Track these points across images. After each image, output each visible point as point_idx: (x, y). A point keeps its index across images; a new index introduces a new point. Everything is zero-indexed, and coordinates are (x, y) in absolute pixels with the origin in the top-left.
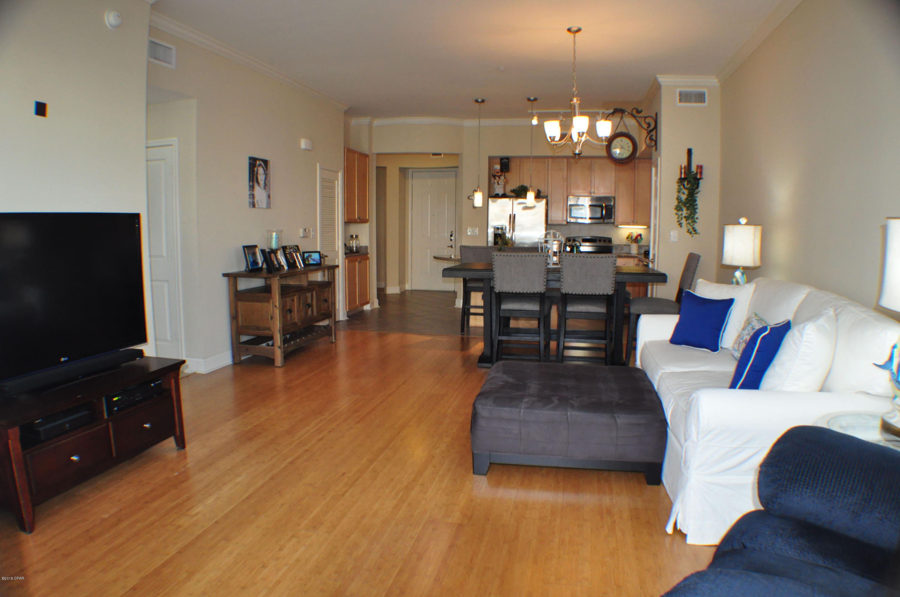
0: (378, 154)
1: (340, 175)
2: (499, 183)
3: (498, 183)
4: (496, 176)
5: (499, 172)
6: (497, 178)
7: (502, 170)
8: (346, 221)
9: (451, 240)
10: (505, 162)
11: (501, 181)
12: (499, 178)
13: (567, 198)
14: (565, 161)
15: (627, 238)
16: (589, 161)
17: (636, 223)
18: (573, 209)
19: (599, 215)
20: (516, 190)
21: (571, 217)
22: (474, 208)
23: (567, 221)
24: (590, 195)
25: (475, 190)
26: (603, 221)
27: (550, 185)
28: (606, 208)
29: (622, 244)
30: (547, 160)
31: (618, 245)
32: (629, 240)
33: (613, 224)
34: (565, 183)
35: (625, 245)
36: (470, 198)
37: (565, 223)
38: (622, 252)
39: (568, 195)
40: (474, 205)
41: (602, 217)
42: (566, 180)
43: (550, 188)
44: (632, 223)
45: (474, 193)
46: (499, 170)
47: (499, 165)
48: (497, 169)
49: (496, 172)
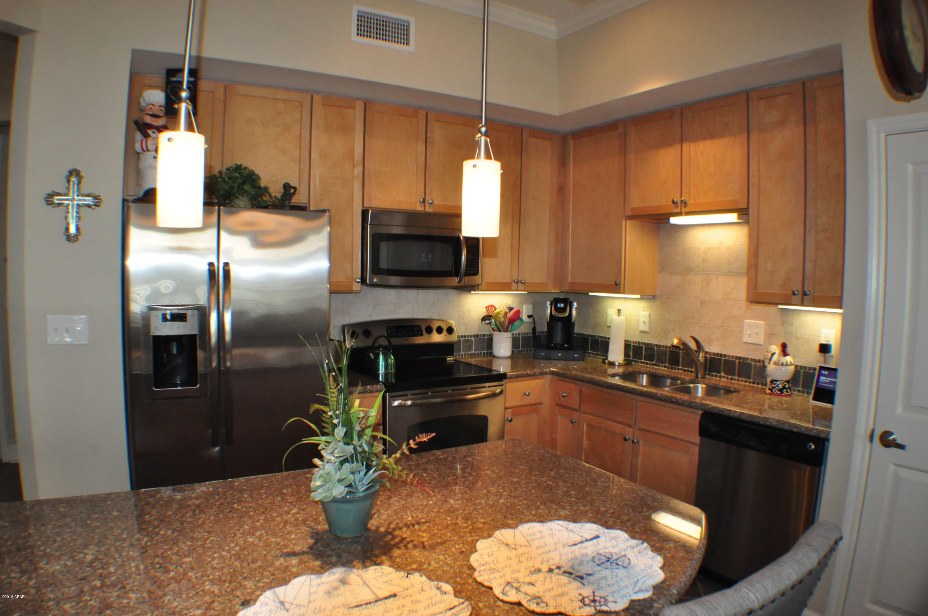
5: (162, 114)
7: (171, 110)
13: (365, 213)
14: (360, 106)
15: (484, 319)
16: (422, 115)
17: (523, 283)
18: (384, 247)
19: (449, 265)
20: (220, 180)
21: (377, 270)
22: (69, 238)
23: (363, 281)
24: (422, 209)
25: (75, 173)
26: (459, 282)
27: (316, 173)
28: (467, 247)
29: (470, 334)
30: (309, 97)
31: (462, 337)
32: (487, 324)
33: (476, 287)
34: (359, 170)
35: (477, 335)
36: (56, 199)
37: (357, 287)
38: (470, 352)
39: (365, 206)
40: (67, 229)
41: (455, 271)
42: (362, 163)
43: (316, 183)
44: (514, 286)
45: (69, 181)
46: (163, 109)
47: (162, 91)
48: (153, 105)
49: (151, 113)
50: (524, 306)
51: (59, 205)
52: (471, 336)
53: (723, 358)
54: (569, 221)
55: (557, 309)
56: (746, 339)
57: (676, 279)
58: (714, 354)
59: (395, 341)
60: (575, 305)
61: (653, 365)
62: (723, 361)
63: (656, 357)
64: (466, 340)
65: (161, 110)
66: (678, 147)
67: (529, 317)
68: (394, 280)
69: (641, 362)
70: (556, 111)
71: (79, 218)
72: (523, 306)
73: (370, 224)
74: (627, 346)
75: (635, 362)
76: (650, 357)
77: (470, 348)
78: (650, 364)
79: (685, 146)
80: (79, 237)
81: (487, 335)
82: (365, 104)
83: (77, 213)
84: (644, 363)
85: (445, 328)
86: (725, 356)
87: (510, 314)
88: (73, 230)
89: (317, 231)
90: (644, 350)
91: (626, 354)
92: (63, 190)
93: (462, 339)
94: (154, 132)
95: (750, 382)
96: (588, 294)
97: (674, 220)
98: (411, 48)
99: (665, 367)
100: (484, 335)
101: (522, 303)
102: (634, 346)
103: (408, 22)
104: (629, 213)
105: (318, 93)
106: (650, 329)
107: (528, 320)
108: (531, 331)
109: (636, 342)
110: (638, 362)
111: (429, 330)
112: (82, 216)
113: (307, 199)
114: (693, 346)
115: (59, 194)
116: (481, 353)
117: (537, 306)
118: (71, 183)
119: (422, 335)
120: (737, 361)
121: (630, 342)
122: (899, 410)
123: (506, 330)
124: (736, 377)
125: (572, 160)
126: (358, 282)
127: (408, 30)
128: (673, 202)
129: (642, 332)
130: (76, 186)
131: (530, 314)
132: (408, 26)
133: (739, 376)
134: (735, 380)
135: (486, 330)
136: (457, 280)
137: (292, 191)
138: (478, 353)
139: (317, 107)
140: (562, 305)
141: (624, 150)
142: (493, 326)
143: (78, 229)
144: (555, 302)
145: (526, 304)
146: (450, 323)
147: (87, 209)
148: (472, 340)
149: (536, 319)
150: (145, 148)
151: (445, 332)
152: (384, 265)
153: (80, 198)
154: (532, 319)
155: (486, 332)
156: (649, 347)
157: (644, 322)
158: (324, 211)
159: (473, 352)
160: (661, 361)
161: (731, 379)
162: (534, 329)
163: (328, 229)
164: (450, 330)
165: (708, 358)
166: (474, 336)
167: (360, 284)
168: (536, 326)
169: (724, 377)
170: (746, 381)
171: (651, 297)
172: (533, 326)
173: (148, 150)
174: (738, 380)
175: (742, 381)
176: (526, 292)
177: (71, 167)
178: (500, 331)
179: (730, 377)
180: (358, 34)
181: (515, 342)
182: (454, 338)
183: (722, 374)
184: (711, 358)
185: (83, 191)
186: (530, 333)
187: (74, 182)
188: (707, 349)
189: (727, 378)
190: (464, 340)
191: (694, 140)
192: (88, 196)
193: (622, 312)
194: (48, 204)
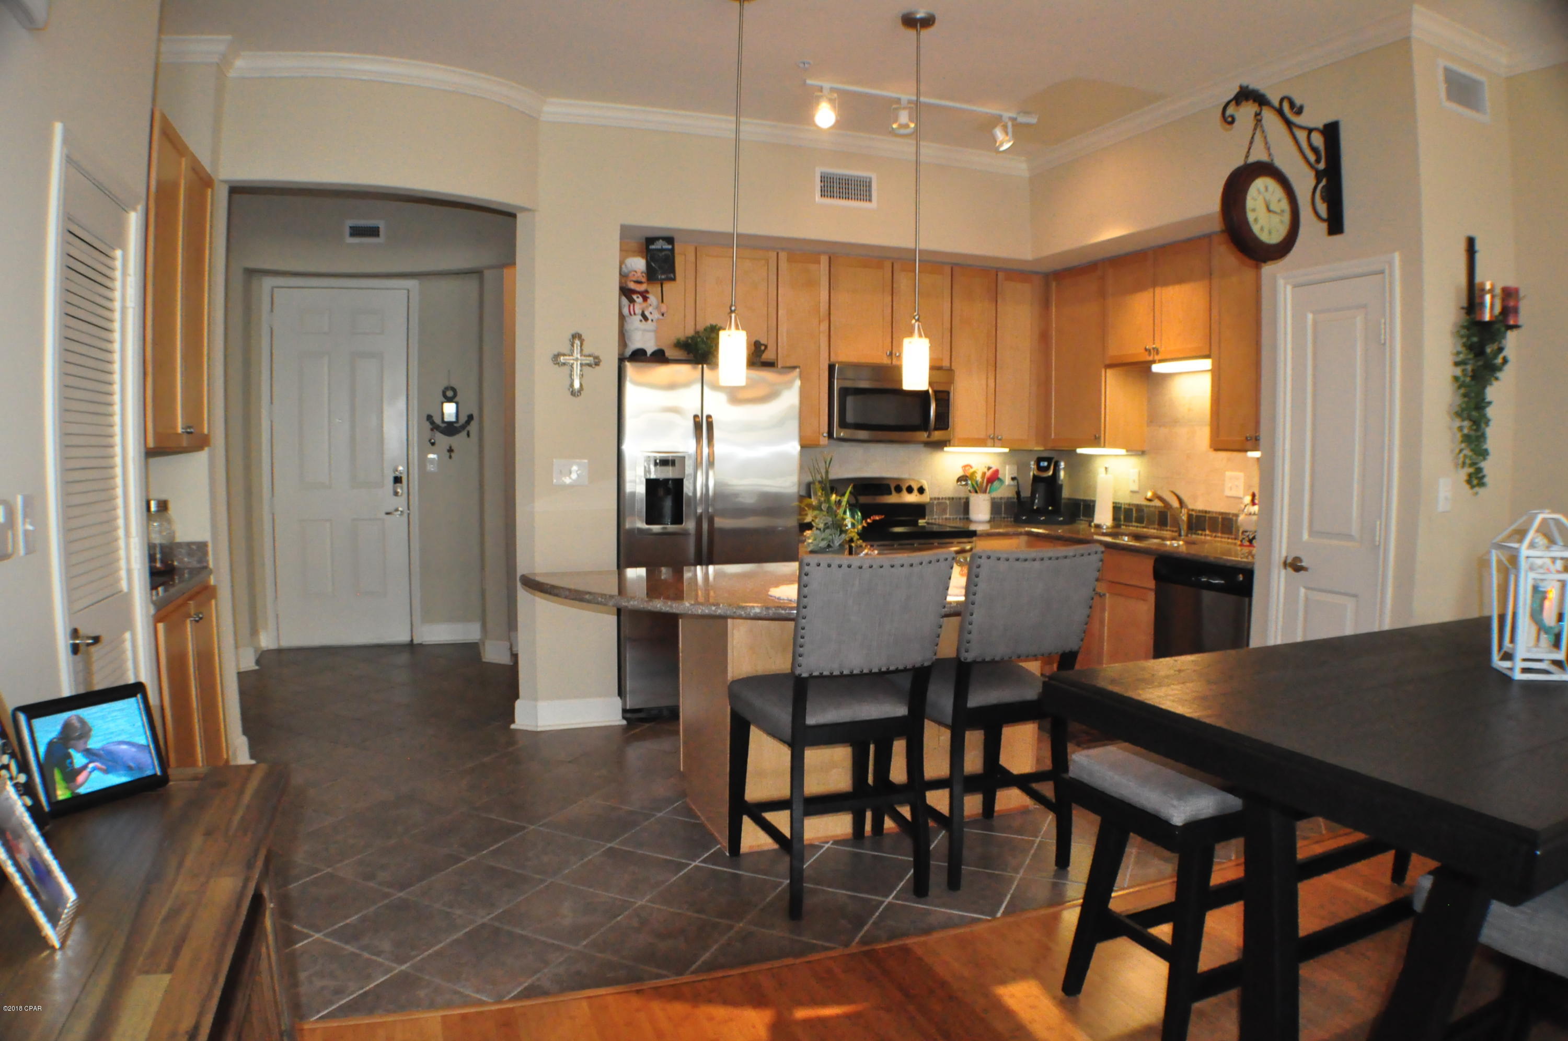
0: (237, 190)
1: (134, 220)
2: (647, 313)
3: (643, 315)
4: (634, 292)
5: (644, 280)
6: (639, 300)
7: (651, 275)
8: (151, 444)
9: (396, 494)
10: (662, 250)
11: (650, 309)
12: (645, 299)
13: (831, 368)
14: (824, 260)
15: (959, 480)
16: (888, 265)
17: (1000, 440)
18: (850, 400)
19: (916, 420)
20: (699, 340)
21: (843, 424)
22: (573, 393)
23: (830, 435)
24: (889, 362)
25: (576, 336)
26: (928, 436)
27: (783, 329)
28: (936, 400)
29: (944, 496)
30: (775, 253)
31: (935, 499)
32: (962, 485)
33: (948, 443)
34: (824, 326)
35: (953, 498)
36: (562, 359)
37: (824, 441)
38: (944, 517)
39: (832, 360)
40: (572, 385)
41: (924, 425)
42: (828, 318)
43: (783, 338)
44: (990, 442)
45: (572, 345)
46: (644, 275)
47: (643, 257)
48: (636, 272)
49: (634, 279)
50: (1007, 467)
51: (564, 364)
52: (946, 499)
53: (1207, 515)
54: (1052, 371)
55: (1040, 468)
56: (1228, 493)
57: (1163, 431)
58: (1200, 511)
59: (863, 500)
60: (1062, 465)
61: (1143, 527)
62: (1207, 518)
63: (1146, 520)
64: (940, 503)
65: (643, 276)
66: (1151, 290)
67: (1013, 479)
68: (862, 434)
69: (1132, 526)
70: (1029, 256)
71: (582, 376)
72: (1005, 467)
73: (837, 379)
74: (1117, 508)
75: (1126, 526)
76: (1140, 520)
77: (944, 511)
78: (1140, 527)
79: (1158, 290)
80: (582, 392)
81: (963, 498)
82: (830, 258)
83: (581, 371)
84: (1134, 526)
85: (915, 487)
86: (1209, 512)
87: (988, 474)
88: (577, 385)
89: (789, 385)
90: (1134, 512)
91: (1116, 518)
92: (566, 351)
93: (935, 502)
94: (638, 297)
95: (1232, 539)
96: (1075, 451)
97: (1156, 368)
98: (873, 205)
99: (1154, 529)
100: (960, 499)
101: (1005, 463)
102: (1125, 508)
103: (870, 179)
104: (1108, 362)
105: (783, 249)
106: (1139, 488)
107: (1012, 483)
108: (1016, 496)
109: (1127, 504)
110: (1129, 526)
111: (898, 489)
112: (584, 374)
113: (776, 355)
114: (1175, 504)
115: (564, 355)
116: (956, 518)
117: (1022, 467)
118: (575, 345)
119: (890, 493)
120: (1220, 517)
121: (1121, 504)
122: (1306, 536)
123: (985, 492)
124: (1219, 535)
125: (1054, 305)
126: (825, 437)
127: (870, 186)
128: (1146, 350)
129: (1133, 492)
130: (579, 348)
131: (1013, 476)
132: (870, 182)
133: (1223, 533)
134: (1218, 537)
135: (962, 492)
136: (925, 434)
137: (763, 348)
138: (953, 518)
139: (783, 265)
140: (1046, 464)
141: (1102, 294)
142: (970, 488)
143: (581, 385)
144: (1039, 460)
145: (1009, 464)
146: (921, 483)
147: (588, 368)
148: (946, 503)
149: (1020, 482)
150: (632, 313)
151: (916, 492)
152: (850, 418)
153: (583, 358)
154: (1015, 482)
155: (962, 495)
156: (1139, 508)
157: (1134, 481)
158: (794, 368)
159: (948, 516)
160: (1150, 523)
161: (1215, 537)
162: (1018, 493)
163: (798, 383)
164: (921, 490)
165: (1194, 517)
166: (949, 499)
167: (827, 438)
168: (1020, 489)
169: (1208, 535)
170: (1228, 538)
171: (1140, 453)
172: (1016, 489)
173: (635, 314)
174: (1222, 537)
175: (1225, 538)
176: (1007, 450)
177: (573, 332)
178: (976, 492)
179: (1214, 535)
180: (821, 196)
181: (996, 507)
182: (925, 499)
183: (1207, 532)
184: (1196, 516)
185: (586, 351)
186: (1014, 498)
187: (577, 344)
188: (1190, 507)
189: (1211, 536)
190: (938, 503)
191: (1166, 283)
192: (589, 356)
193: (1109, 470)
194: (555, 364)
